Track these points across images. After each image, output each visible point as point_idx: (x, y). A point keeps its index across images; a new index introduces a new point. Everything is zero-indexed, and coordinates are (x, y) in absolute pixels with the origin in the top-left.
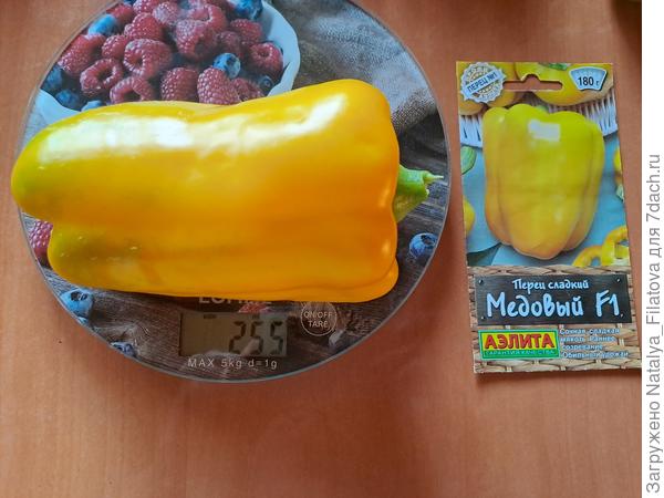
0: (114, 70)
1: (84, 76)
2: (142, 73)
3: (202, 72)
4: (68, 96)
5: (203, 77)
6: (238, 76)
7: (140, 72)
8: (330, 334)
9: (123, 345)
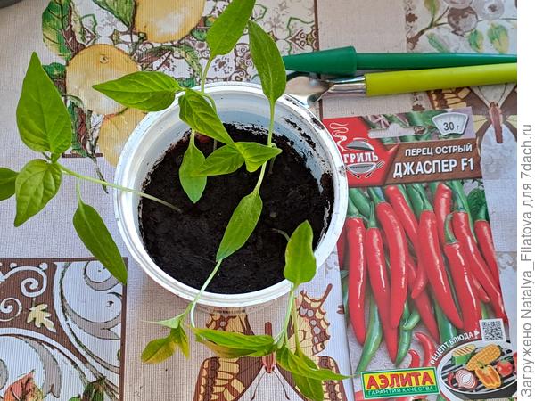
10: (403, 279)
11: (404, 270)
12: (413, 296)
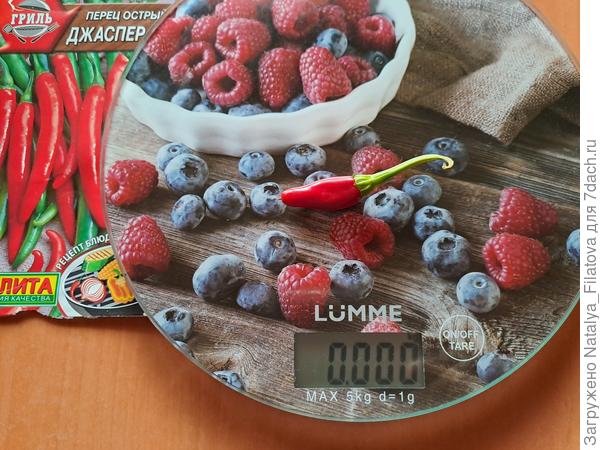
0: (206, 55)
1: (172, 63)
2: (237, 56)
3: (304, 51)
4: (156, 85)
5: (306, 57)
6: (346, 53)
7: (235, 54)
8: (478, 359)
9: (227, 374)
10: (48, 165)
11: (51, 155)
12: (54, 186)
